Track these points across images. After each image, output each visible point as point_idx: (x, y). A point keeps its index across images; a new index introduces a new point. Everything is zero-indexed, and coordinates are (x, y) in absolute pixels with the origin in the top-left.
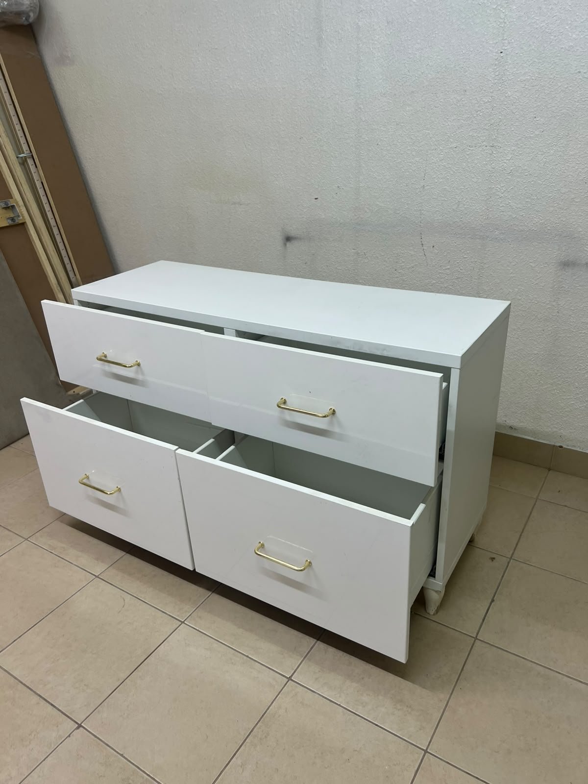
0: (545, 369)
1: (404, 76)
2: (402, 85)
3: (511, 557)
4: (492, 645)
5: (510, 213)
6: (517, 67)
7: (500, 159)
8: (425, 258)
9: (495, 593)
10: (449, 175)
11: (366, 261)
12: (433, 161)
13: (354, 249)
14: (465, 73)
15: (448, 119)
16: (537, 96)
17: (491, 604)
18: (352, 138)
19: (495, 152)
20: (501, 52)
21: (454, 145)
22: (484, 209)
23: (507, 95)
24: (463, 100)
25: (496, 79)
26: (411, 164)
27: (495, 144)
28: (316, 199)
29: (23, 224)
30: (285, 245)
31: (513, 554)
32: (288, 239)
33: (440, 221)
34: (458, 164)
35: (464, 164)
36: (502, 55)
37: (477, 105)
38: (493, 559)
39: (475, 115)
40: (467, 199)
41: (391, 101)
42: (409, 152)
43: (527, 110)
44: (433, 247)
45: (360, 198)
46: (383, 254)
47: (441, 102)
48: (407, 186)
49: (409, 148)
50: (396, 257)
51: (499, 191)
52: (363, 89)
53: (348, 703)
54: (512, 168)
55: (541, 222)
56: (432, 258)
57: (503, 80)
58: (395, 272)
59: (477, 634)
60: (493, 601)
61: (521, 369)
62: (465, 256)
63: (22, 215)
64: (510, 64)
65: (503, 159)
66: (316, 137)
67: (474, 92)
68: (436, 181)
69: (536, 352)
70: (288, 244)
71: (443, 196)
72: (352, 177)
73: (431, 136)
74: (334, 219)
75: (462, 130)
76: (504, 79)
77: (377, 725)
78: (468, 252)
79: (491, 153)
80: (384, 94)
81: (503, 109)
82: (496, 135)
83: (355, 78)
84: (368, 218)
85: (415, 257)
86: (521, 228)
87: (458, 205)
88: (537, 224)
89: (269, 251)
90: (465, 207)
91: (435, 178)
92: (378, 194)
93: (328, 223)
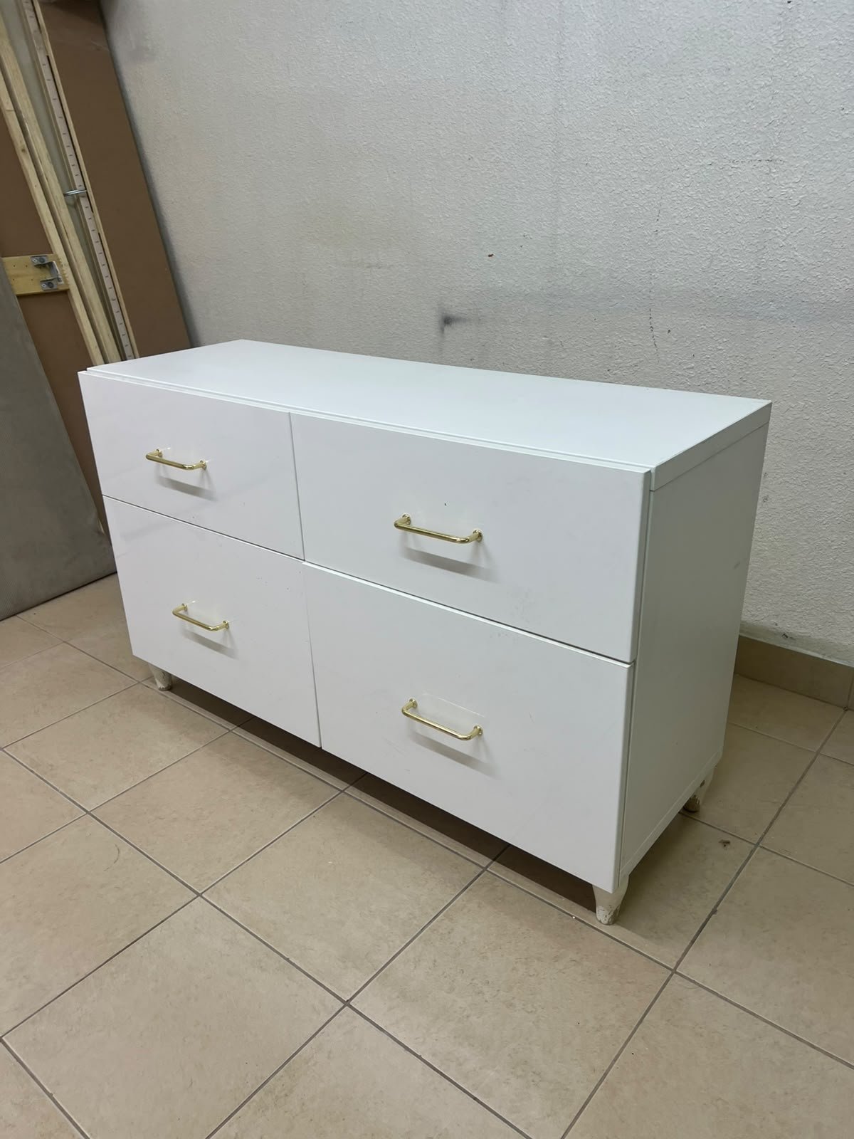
0: (845, 539)
1: (631, 49)
2: (629, 63)
3: (758, 843)
4: (700, 986)
5: (796, 274)
6: (814, 25)
7: (782, 182)
8: (655, 350)
9: (721, 900)
10: (697, 211)
11: (563, 356)
12: (673, 189)
13: (546, 337)
14: (729, 39)
15: (699, 117)
16: (846, 73)
17: (710, 916)
18: (547, 155)
19: (774, 171)
20: (789, 2)
21: (708, 160)
22: (752, 267)
23: (796, 73)
24: (725, 84)
25: (779, 48)
26: (637, 195)
27: (776, 157)
28: (490, 256)
29: (66, 292)
30: (442, 330)
31: (761, 839)
32: (447, 321)
33: (681, 288)
34: (713, 192)
35: (723, 192)
36: (790, 6)
37: (747, 92)
38: (726, 843)
39: (743, 109)
40: (725, 250)
41: (609, 92)
42: (635, 175)
43: (830, 98)
44: (669, 331)
45: (557, 254)
46: (589, 344)
47: (688, 89)
48: (630, 231)
49: (635, 169)
50: (609, 348)
51: (778, 237)
52: (567, 74)
53: (434, 1055)
54: (801, 197)
55: (847, 287)
56: (666, 350)
57: (790, 48)
58: (608, 373)
59: (678, 964)
60: (714, 911)
61: (805, 538)
62: (720, 348)
63: (65, 278)
64: (803, 20)
65: (787, 181)
66: (493, 155)
67: (743, 71)
68: (677, 222)
69: (831, 509)
70: (447, 329)
71: (687, 247)
72: (545, 219)
74: (517, 287)
75: (722, 135)
76: (792, 46)
77: (475, 1099)
78: (725, 340)
79: (768, 172)
80: (600, 81)
81: (789, 98)
82: (777, 141)
83: (555, 57)
84: (568, 285)
85: (640, 348)
86: (813, 298)
87: (711, 262)
88: (841, 291)
89: (419, 341)
90: (723, 264)
91: (675, 217)
92: (584, 247)
93: (507, 294)
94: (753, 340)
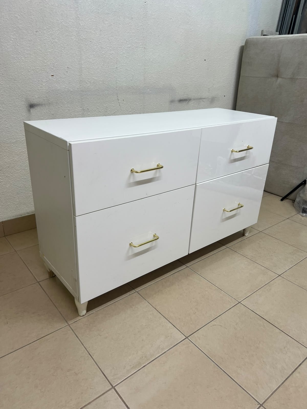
5: (153, 81)
7: (148, 55)
8: (120, 107)
11: (89, 114)
12: (120, 54)
13: (81, 107)
19: (146, 51)
20: (145, 2)
21: (129, 46)
22: (143, 79)
24: (131, 22)
26: (109, 55)
27: (146, 47)
28: (52, 76)
30: (29, 110)
32: (32, 106)
33: (125, 86)
34: (131, 56)
35: (134, 56)
36: (145, 3)
37: (137, 27)
39: (137, 31)
40: (136, 74)
42: (108, 48)
43: (156, 32)
44: (123, 100)
45: (83, 75)
46: (98, 108)
47: (122, 22)
48: (108, 67)
49: (108, 46)
50: (105, 108)
51: (148, 70)
54: (152, 59)
56: (123, 106)
62: (137, 103)
64: (149, 9)
67: (136, 20)
68: (122, 65)
70: (32, 110)
71: (126, 73)
72: (76, 61)
73: (118, 40)
74: (66, 89)
75: (132, 38)
78: (138, 101)
79: (144, 51)
82: (145, 43)
84: (88, 87)
85: (115, 107)
86: (157, 87)
87: (133, 77)
88: (162, 85)
89: (15, 118)
90: (136, 78)
91: (122, 63)
92: (93, 72)
93: (63, 92)
94: (145, 100)
